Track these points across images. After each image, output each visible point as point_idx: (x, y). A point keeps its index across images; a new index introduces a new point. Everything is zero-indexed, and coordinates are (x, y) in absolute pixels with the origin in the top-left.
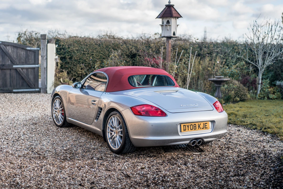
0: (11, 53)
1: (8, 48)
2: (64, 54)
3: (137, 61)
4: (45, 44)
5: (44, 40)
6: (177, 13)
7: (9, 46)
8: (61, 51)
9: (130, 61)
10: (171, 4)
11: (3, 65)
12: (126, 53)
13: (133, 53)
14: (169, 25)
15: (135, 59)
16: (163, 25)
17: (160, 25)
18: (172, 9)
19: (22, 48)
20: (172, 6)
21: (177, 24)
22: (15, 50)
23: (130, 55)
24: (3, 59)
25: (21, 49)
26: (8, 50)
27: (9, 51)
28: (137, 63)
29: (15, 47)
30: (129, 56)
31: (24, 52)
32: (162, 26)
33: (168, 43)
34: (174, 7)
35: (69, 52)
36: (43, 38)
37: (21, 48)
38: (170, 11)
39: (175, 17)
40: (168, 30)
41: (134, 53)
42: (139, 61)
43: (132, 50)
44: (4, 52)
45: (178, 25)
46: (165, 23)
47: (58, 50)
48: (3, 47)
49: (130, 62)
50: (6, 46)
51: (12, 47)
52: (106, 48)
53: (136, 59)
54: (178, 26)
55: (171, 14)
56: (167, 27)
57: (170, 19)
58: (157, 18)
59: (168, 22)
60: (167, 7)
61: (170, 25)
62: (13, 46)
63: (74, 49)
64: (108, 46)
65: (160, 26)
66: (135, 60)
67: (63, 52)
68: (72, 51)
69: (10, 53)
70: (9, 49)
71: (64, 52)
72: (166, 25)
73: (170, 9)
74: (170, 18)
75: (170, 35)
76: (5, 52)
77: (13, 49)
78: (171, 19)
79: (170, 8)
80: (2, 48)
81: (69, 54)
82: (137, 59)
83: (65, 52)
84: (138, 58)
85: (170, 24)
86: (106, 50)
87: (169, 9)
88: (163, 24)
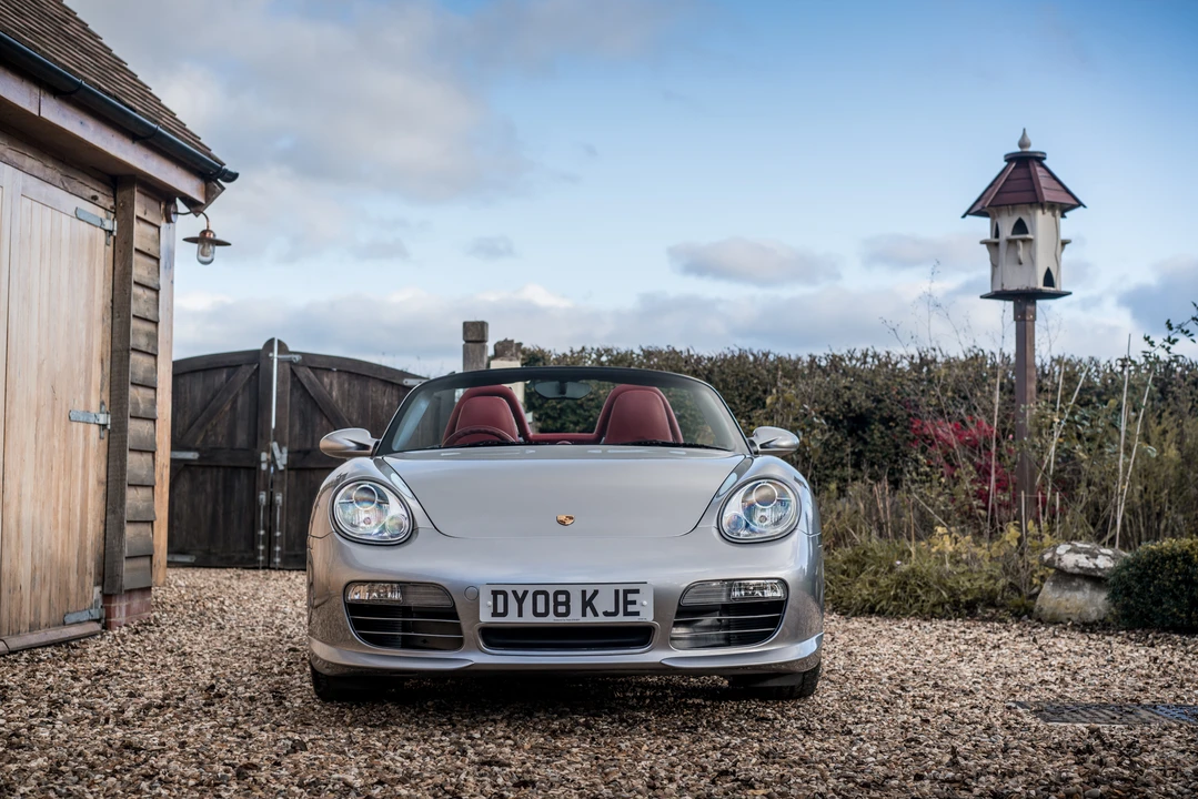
0: (340, 402)
1: (326, 380)
2: (560, 417)
3: (874, 445)
4: (482, 361)
5: (478, 346)
6: (1059, 187)
7: (330, 375)
8: (546, 405)
9: (841, 444)
10: (1031, 149)
11: (307, 452)
12: (827, 410)
13: (858, 411)
14: (1024, 241)
15: (866, 436)
16: (996, 240)
17: (982, 243)
18: (1038, 169)
19: (386, 383)
20: (1039, 159)
21: (1063, 236)
22: (357, 387)
23: (844, 416)
24: (304, 426)
25: (380, 387)
26: (328, 388)
27: (330, 394)
28: (876, 451)
29: (358, 375)
30: (841, 421)
31: (394, 398)
32: (992, 246)
33: (1023, 323)
34: (1045, 162)
35: (581, 406)
36: (473, 338)
37: (382, 380)
38: (1031, 178)
39: (1052, 206)
40: (1021, 263)
41: (860, 408)
42: (884, 444)
43: (854, 398)
44: (312, 398)
45: (1064, 243)
46: (1006, 231)
47: (534, 400)
48: (308, 378)
49: (844, 451)
50: (319, 372)
51: (345, 377)
52: (737, 389)
53: (871, 436)
54: (1067, 246)
55: (1034, 191)
56: (1017, 248)
57: (1029, 214)
58: (968, 213)
59: (1020, 227)
60: (1014, 165)
61: (1030, 240)
62: (350, 373)
63: (601, 392)
64: (746, 377)
65: (985, 246)
66: (866, 443)
67: (554, 408)
68: (593, 404)
69: (337, 401)
70: (331, 384)
71: (559, 406)
72: (1010, 241)
73: (1030, 172)
74: (1031, 212)
75: (1032, 285)
76: (315, 398)
77: (349, 384)
78: (1035, 214)
79: (1028, 167)
80: (305, 381)
81: (580, 415)
82: (877, 435)
83: (561, 409)
84: (882, 433)
85: (1029, 236)
86: (740, 395)
87: (1022, 173)
88: (997, 236)
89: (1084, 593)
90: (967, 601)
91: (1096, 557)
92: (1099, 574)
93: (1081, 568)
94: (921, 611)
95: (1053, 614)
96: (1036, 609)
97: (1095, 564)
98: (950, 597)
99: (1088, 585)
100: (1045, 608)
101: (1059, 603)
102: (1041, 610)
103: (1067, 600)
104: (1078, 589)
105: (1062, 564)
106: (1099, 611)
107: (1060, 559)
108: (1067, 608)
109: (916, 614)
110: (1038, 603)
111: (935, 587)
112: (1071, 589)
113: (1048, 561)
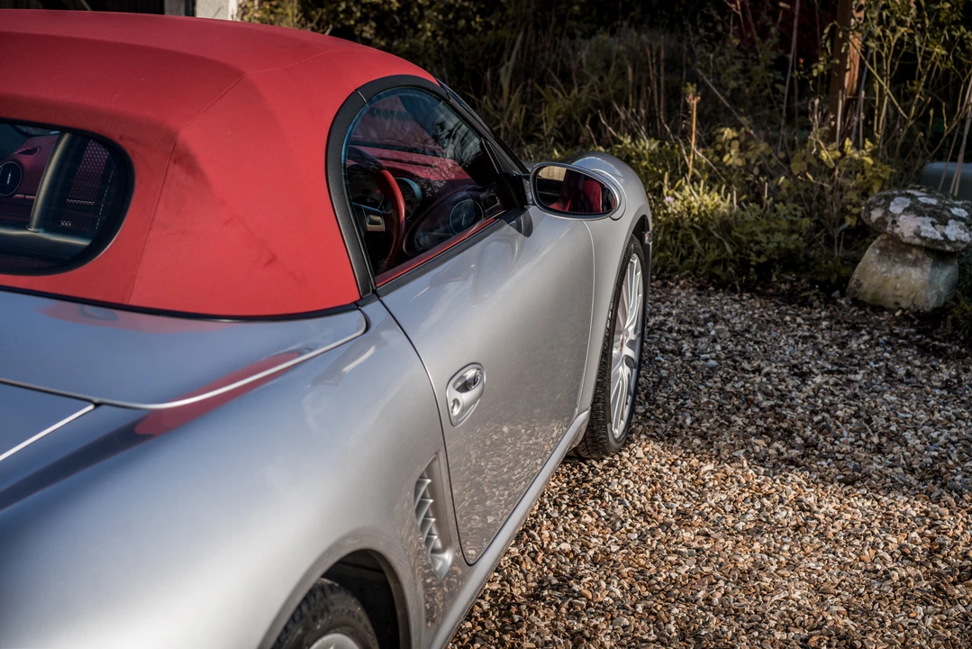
89: (923, 271)
90: (759, 263)
91: (946, 224)
92: (948, 248)
93: (924, 239)
94: (694, 270)
95: (875, 294)
96: (852, 284)
97: (944, 235)
98: (734, 254)
99: (929, 261)
100: (865, 285)
101: (886, 280)
102: (859, 285)
103: (898, 277)
104: (914, 263)
105: (897, 230)
106: (939, 295)
107: (894, 222)
108: (895, 289)
109: (689, 275)
110: (855, 276)
111: (716, 234)
112: (905, 262)
113: (877, 221)
